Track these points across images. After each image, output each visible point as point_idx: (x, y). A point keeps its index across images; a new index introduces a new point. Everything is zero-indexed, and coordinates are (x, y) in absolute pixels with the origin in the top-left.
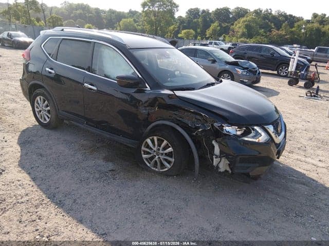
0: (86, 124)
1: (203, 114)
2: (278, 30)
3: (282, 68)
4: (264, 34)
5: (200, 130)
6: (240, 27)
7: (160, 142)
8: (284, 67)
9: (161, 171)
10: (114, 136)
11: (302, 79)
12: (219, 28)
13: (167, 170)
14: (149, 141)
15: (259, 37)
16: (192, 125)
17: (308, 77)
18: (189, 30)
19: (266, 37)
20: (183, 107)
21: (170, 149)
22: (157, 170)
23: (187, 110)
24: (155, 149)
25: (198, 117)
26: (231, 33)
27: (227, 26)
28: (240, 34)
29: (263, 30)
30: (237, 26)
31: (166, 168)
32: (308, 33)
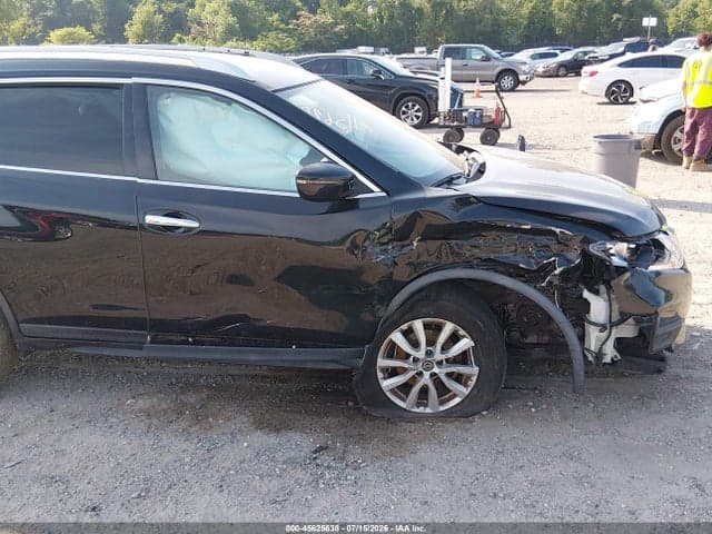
0: (151, 342)
1: (558, 230)
2: (313, 12)
3: (407, 107)
4: (282, 26)
5: (557, 272)
6: (216, 13)
7: (433, 330)
8: (410, 104)
9: (442, 408)
10: (276, 353)
11: (475, 126)
12: (159, 17)
13: (462, 402)
14: (397, 337)
15: (272, 34)
16: (528, 263)
17: (486, 120)
18: (71, 29)
19: (290, 33)
20: (499, 224)
21: (465, 343)
22: (428, 410)
23: (508, 230)
24: (421, 354)
25: (544, 240)
26: (195, 28)
27: (177, 12)
28: (220, 29)
29: (276, 16)
30: (207, 9)
31: (455, 396)
32: (386, 15)
